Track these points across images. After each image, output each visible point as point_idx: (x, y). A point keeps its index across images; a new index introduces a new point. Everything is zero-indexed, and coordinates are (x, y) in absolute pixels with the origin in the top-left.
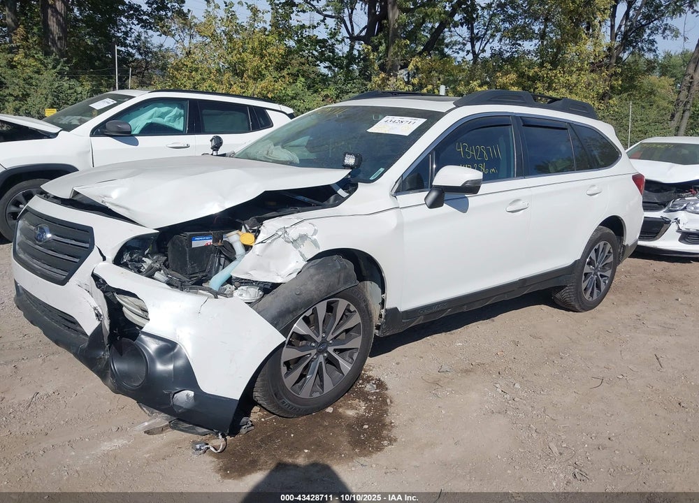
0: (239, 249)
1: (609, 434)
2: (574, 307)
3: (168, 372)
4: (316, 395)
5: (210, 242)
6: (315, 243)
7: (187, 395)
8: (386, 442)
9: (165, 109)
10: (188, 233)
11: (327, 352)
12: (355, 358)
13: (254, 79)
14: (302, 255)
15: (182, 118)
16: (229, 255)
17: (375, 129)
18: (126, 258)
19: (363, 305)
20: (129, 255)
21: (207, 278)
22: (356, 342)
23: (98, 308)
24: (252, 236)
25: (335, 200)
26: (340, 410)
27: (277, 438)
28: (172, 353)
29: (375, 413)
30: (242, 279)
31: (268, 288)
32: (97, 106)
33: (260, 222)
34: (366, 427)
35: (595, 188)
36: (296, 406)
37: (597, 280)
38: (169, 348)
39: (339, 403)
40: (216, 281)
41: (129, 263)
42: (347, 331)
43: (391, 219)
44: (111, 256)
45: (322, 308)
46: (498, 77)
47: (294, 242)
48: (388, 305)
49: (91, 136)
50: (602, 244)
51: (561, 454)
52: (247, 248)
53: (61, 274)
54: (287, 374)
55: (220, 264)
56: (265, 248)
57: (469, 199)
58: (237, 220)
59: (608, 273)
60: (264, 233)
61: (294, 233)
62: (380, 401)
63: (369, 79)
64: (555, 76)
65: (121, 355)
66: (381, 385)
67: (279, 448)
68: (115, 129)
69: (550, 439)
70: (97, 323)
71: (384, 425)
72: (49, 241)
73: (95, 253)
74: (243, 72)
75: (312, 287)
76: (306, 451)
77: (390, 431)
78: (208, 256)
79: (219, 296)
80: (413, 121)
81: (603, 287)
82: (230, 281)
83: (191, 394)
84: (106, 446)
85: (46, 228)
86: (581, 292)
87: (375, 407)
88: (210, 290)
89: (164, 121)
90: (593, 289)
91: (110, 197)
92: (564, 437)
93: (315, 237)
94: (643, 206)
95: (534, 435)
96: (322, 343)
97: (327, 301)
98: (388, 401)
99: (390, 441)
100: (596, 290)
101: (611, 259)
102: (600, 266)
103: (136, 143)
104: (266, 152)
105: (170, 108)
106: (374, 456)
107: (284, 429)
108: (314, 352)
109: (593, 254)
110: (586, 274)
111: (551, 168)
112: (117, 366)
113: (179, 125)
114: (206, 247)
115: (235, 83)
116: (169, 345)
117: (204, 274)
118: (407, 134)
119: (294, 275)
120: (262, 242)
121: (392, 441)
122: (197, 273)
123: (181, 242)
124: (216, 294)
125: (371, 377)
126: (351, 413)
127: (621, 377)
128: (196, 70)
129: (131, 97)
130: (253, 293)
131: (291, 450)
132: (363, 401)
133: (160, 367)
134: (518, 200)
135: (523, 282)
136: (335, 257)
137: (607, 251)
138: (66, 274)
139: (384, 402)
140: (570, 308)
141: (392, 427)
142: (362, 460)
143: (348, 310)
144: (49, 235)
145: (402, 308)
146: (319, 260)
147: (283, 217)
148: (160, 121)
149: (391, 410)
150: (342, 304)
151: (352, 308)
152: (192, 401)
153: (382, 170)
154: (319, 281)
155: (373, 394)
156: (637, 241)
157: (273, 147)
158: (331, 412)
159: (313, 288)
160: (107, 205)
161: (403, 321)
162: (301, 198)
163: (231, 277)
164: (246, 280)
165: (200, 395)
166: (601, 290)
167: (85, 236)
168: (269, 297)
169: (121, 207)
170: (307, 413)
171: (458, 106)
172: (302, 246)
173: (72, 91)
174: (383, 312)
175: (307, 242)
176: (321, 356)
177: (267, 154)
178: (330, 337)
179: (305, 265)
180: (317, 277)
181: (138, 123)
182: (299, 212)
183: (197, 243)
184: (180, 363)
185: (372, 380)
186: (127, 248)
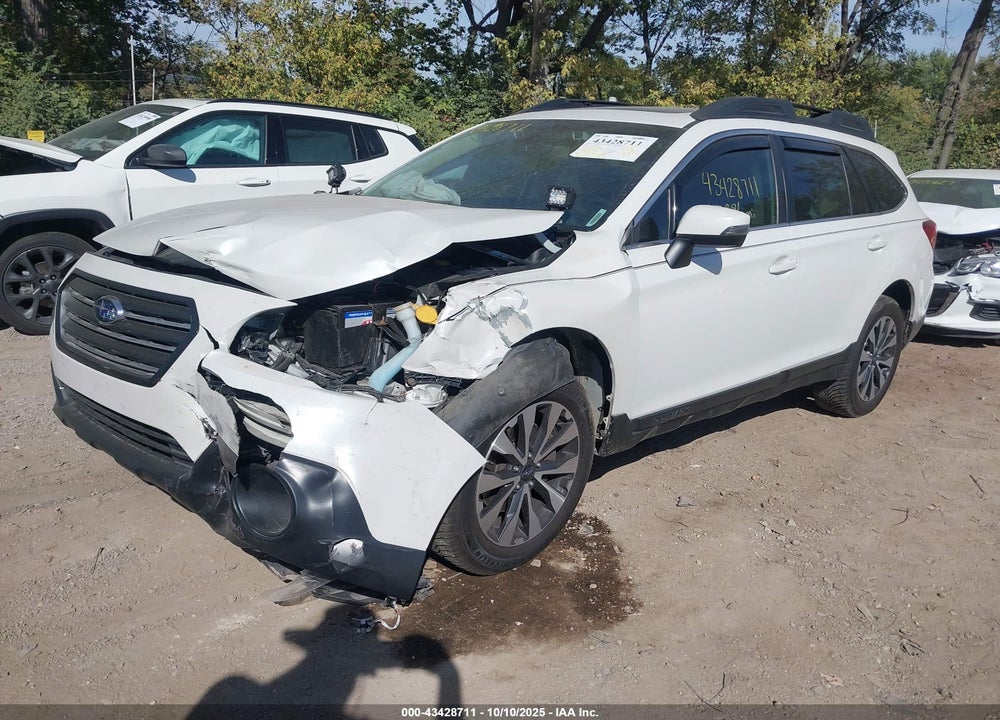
0: (413, 330)
1: (936, 588)
2: (845, 410)
3: (327, 513)
4: (520, 542)
5: (368, 319)
6: (525, 320)
7: (353, 547)
8: (628, 608)
9: (232, 128)
10: (340, 307)
11: (534, 480)
12: (569, 487)
13: (336, 88)
14: (504, 339)
15: (257, 142)
16: (397, 339)
17: (581, 152)
18: (246, 344)
19: (583, 410)
20: (252, 339)
21: (366, 373)
22: (571, 466)
23: (209, 420)
24: (432, 310)
25: (540, 257)
26: (552, 563)
27: (472, 606)
28: (330, 484)
29: (600, 566)
30: (420, 374)
31: (455, 387)
32: (132, 122)
33: (444, 289)
34: (594, 586)
35: (879, 240)
36: (495, 558)
37: (876, 370)
38: (323, 476)
39: (547, 552)
40: (380, 377)
41: (250, 352)
42: (558, 449)
43: (622, 283)
44: (225, 342)
45: (529, 415)
46: (688, 87)
47: (492, 319)
48: (615, 411)
49: (125, 168)
50: (883, 319)
51: (877, 618)
52: (426, 328)
53: (148, 371)
54: (484, 513)
55: (383, 352)
56: (453, 329)
57: (722, 254)
58: (408, 287)
59: (889, 362)
60: (451, 306)
61: (492, 306)
62: (604, 547)
63: (504, 87)
64: (768, 85)
65: (248, 489)
66: (598, 525)
67: (478, 619)
68: (161, 158)
69: (856, 597)
70: (207, 442)
71: (619, 583)
72: (119, 321)
73: (201, 338)
74: (320, 77)
75: (520, 384)
76: (519, 624)
77: (629, 591)
78: (366, 341)
79: (384, 400)
80: (638, 141)
81: (882, 381)
82: (400, 377)
83: (359, 544)
84: (225, 624)
85: (116, 301)
86: (855, 389)
87: (598, 557)
88: (371, 391)
89: (231, 146)
90: (870, 384)
91: (218, 253)
92: (874, 594)
93: (524, 311)
94: (935, 269)
95: (833, 592)
96: (528, 467)
97: (536, 405)
98: (616, 548)
99: (633, 605)
100: (873, 387)
101: (893, 342)
102: (880, 352)
103: (192, 178)
104: (414, 188)
105: (240, 127)
106: (616, 628)
107: (477, 592)
108: (517, 479)
109: (872, 336)
110: (862, 363)
111: (812, 213)
112: (242, 506)
113: (253, 152)
114: (364, 327)
115: (308, 94)
116: (326, 472)
117: (361, 367)
118: (632, 158)
119: (494, 368)
120: (448, 319)
121: (636, 606)
122: (351, 366)
123: (329, 319)
124: (380, 397)
125: (582, 514)
126: (567, 567)
127: (932, 508)
128: (252, 73)
129: (182, 110)
130: (436, 393)
131: (496, 622)
132: (580, 549)
133: (313, 506)
134: (785, 257)
135: (786, 375)
136: (548, 340)
137: (889, 330)
138: (156, 370)
139: (610, 549)
140: (838, 412)
141: (630, 585)
142: (600, 634)
143: (562, 418)
144: (120, 312)
145: (632, 416)
146: (528, 345)
147: (476, 282)
148: (224, 145)
149: (623, 561)
150: (556, 409)
151: (568, 415)
152: (360, 556)
153: (603, 212)
154: (530, 375)
155: (592, 539)
156: (923, 318)
157: (423, 181)
158: (539, 566)
159: (522, 386)
160: (214, 265)
161: (634, 433)
162: (496, 253)
163: (402, 370)
164: (425, 375)
165: (372, 546)
166: (880, 384)
167: (184, 312)
168: (458, 401)
169: (235, 267)
170: (507, 567)
171: (698, 120)
172: (504, 325)
173: (65, 104)
174: (607, 420)
175: (512, 320)
176: (526, 485)
177: (416, 192)
178: (539, 457)
179: (509, 353)
180: (526, 369)
181: (195, 147)
182: (497, 274)
183: (352, 322)
184: (342, 497)
185: (585, 518)
186: (246, 330)
